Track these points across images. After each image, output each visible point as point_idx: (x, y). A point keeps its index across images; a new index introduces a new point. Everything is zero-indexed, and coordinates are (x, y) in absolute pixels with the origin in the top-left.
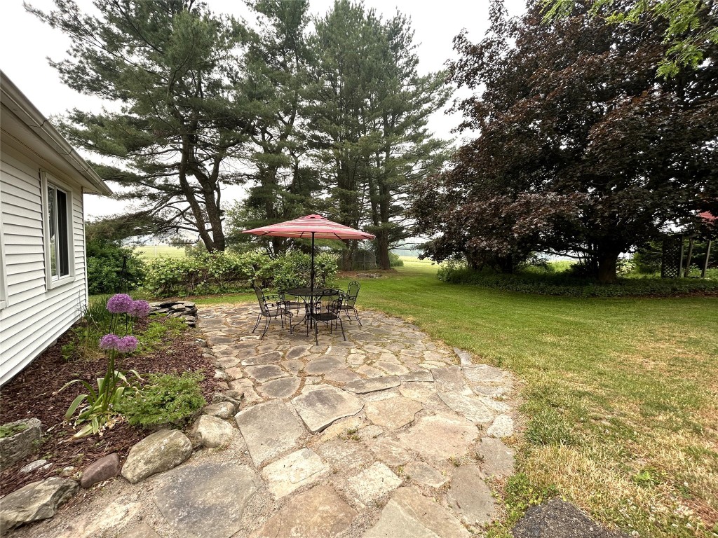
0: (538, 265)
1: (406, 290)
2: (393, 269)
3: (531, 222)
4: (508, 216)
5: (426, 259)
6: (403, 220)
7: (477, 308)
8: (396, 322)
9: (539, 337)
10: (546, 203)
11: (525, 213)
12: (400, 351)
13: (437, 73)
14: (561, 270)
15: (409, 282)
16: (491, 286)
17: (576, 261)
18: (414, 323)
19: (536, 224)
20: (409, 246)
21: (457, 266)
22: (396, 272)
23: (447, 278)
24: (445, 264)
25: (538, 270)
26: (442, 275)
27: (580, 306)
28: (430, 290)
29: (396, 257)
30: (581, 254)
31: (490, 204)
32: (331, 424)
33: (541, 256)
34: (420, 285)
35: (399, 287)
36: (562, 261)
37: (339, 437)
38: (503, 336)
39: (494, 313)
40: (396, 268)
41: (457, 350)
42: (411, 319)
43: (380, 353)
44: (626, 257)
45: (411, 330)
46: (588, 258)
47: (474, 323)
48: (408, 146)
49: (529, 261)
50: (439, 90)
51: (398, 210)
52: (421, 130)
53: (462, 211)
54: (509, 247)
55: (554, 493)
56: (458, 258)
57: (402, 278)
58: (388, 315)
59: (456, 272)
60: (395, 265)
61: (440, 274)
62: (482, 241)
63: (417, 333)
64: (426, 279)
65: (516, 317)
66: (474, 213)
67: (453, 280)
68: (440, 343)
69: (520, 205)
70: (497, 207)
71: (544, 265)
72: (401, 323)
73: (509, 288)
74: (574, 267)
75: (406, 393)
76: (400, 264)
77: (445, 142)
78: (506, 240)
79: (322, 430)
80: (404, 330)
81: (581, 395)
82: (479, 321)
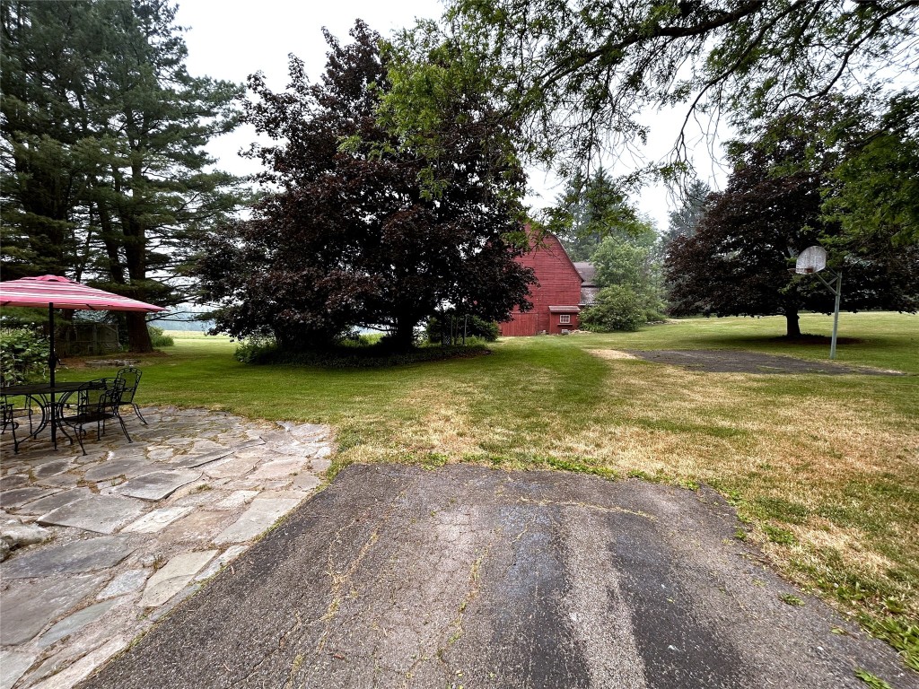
0: (353, 339)
1: (196, 377)
2: (159, 351)
3: (342, 298)
4: (321, 289)
5: (220, 335)
6: (170, 278)
7: (294, 385)
8: (198, 413)
9: (350, 399)
10: (353, 281)
11: (336, 289)
12: (216, 437)
13: (219, 81)
14: (373, 342)
15: (194, 367)
16: (306, 363)
17: (385, 334)
18: (223, 410)
19: (346, 301)
20: (186, 316)
21: (263, 342)
22: (164, 355)
23: (250, 358)
24: (246, 341)
25: (353, 343)
26: (244, 355)
27: (384, 373)
28: (231, 374)
29: (158, 332)
30: (388, 327)
31: (302, 276)
32: (174, 491)
33: (356, 328)
34: (214, 370)
35: (181, 375)
36: (373, 334)
37: (190, 493)
38: (321, 404)
39: (311, 388)
40: (162, 349)
41: (279, 423)
42: (218, 406)
43: (193, 443)
44: (421, 328)
45: (222, 417)
46: (394, 330)
47: (293, 399)
48: (176, 169)
49: (344, 334)
50: (224, 107)
51: (161, 261)
52: (197, 150)
53: (270, 279)
54: (323, 320)
55: (351, 462)
56: (265, 333)
57: (179, 363)
58: (182, 406)
59: (262, 350)
60: (158, 345)
61: (240, 353)
62: (295, 314)
63: (230, 418)
64: (219, 361)
65: (332, 388)
66: (285, 283)
67: (257, 360)
68: (261, 421)
69: (332, 280)
70: (308, 279)
71: (356, 338)
72: (206, 413)
73: (325, 364)
74: (383, 339)
75: (243, 456)
76: (168, 342)
77: (236, 179)
78: (319, 313)
79: (167, 497)
80: (213, 418)
81: (371, 423)
82: (298, 396)
